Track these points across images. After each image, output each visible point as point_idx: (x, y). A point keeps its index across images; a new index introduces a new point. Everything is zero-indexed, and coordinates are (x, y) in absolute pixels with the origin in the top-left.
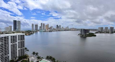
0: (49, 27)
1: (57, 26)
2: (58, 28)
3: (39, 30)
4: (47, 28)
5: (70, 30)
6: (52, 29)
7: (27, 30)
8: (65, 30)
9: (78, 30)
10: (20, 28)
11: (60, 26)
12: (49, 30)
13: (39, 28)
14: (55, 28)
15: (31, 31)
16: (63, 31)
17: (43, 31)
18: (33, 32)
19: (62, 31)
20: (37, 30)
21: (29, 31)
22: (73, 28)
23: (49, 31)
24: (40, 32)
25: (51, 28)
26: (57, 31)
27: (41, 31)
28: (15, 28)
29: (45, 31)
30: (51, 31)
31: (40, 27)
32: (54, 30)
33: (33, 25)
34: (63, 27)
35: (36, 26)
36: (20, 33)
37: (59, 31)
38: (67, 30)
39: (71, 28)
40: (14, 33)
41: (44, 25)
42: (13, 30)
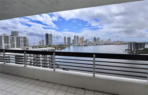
0: (84, 40)
1: (95, 38)
2: (95, 41)
3: (72, 44)
4: (81, 41)
5: (113, 44)
6: (88, 42)
7: (59, 44)
8: (105, 44)
9: (125, 44)
10: (51, 42)
11: (98, 38)
12: (84, 44)
13: (72, 42)
14: (92, 41)
15: (63, 45)
16: (103, 45)
17: (77, 46)
18: (65, 46)
19: (101, 45)
20: (70, 44)
21: (61, 45)
22: (118, 41)
23: (84, 46)
24: (73, 46)
25: (86, 41)
26: (94, 45)
27: (75, 46)
28: (47, 42)
29: (78, 46)
30: (86, 46)
31: (73, 40)
32: (90, 44)
33: (65, 38)
34: (102, 40)
35: (69, 39)
36: (52, 47)
37: (97, 45)
38: (108, 44)
39: (114, 42)
40: (46, 47)
41: (78, 38)
42: (45, 44)
